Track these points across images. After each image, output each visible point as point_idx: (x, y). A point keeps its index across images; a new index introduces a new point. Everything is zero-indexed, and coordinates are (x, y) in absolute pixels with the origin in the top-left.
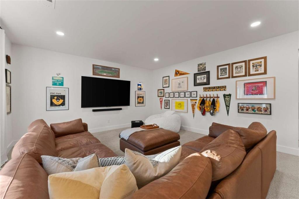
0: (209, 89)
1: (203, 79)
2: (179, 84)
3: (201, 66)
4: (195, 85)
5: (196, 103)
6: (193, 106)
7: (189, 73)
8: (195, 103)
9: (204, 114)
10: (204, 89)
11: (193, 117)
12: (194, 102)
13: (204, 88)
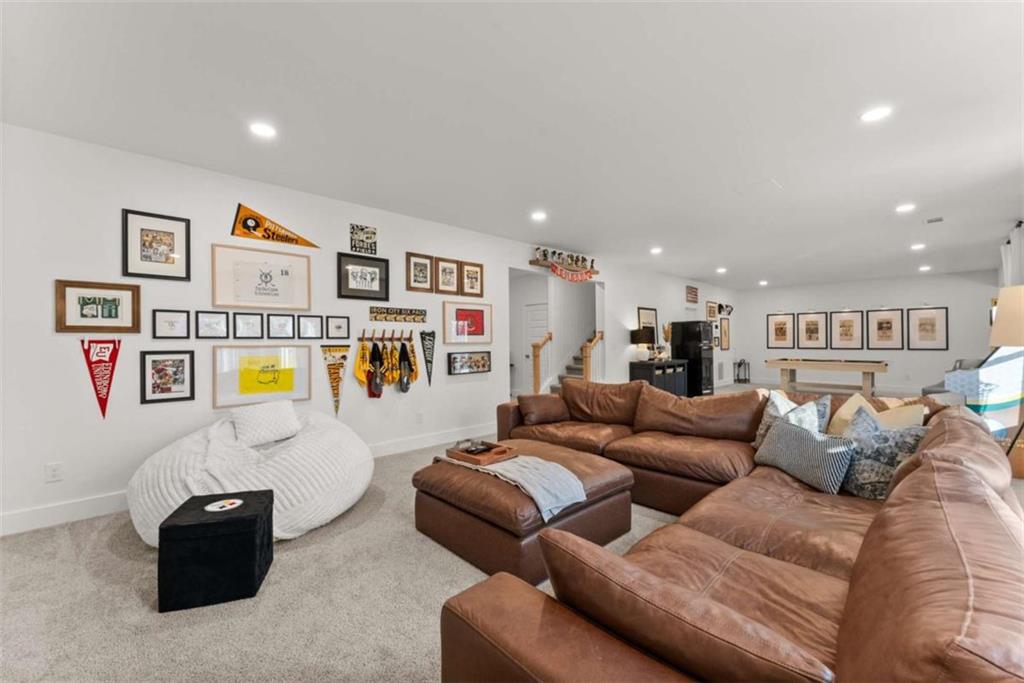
0: (388, 313)
1: (369, 278)
2: (266, 277)
3: (362, 236)
4: (340, 296)
5: (344, 357)
6: (334, 372)
7: (315, 243)
8: (342, 361)
9: (374, 392)
10: (371, 312)
11: (334, 413)
12: (339, 355)
13: (372, 310)
